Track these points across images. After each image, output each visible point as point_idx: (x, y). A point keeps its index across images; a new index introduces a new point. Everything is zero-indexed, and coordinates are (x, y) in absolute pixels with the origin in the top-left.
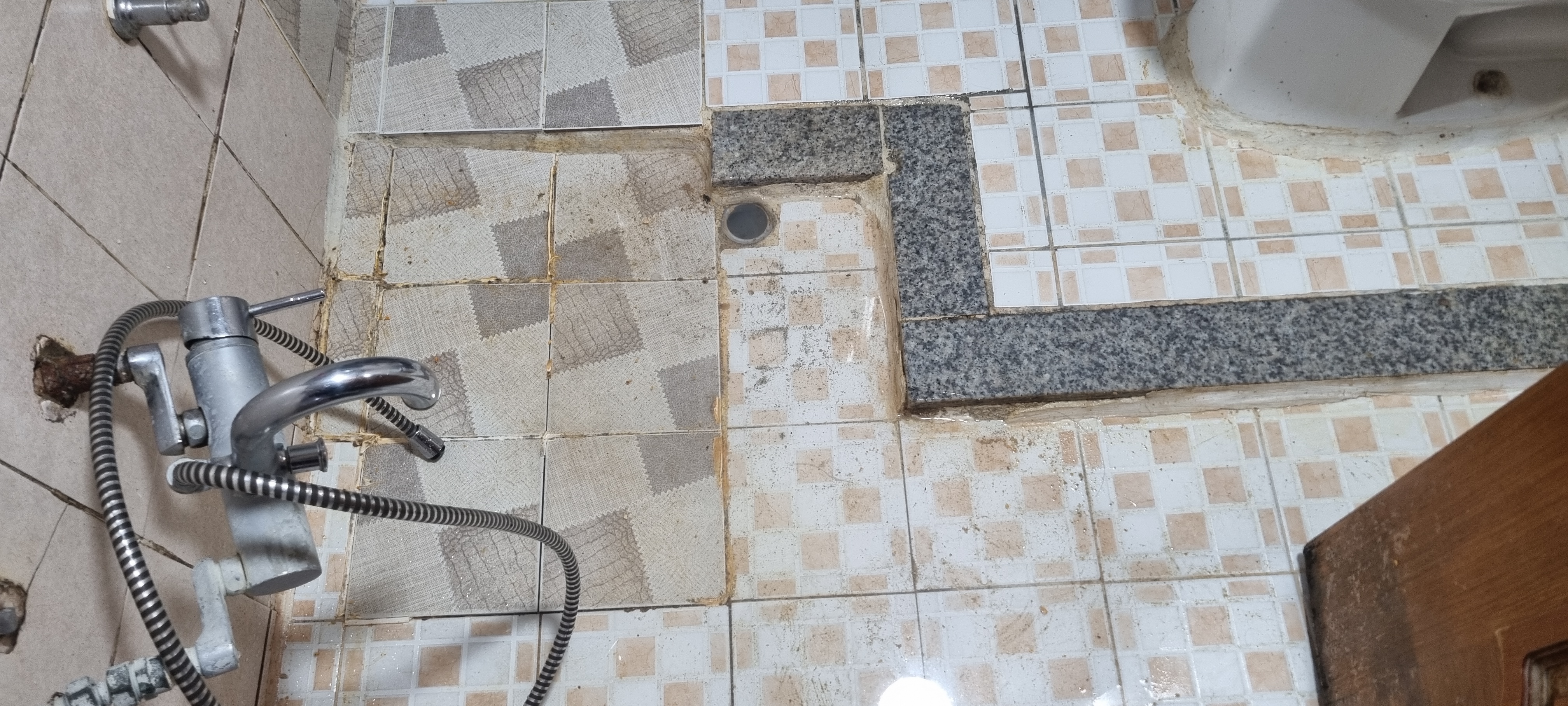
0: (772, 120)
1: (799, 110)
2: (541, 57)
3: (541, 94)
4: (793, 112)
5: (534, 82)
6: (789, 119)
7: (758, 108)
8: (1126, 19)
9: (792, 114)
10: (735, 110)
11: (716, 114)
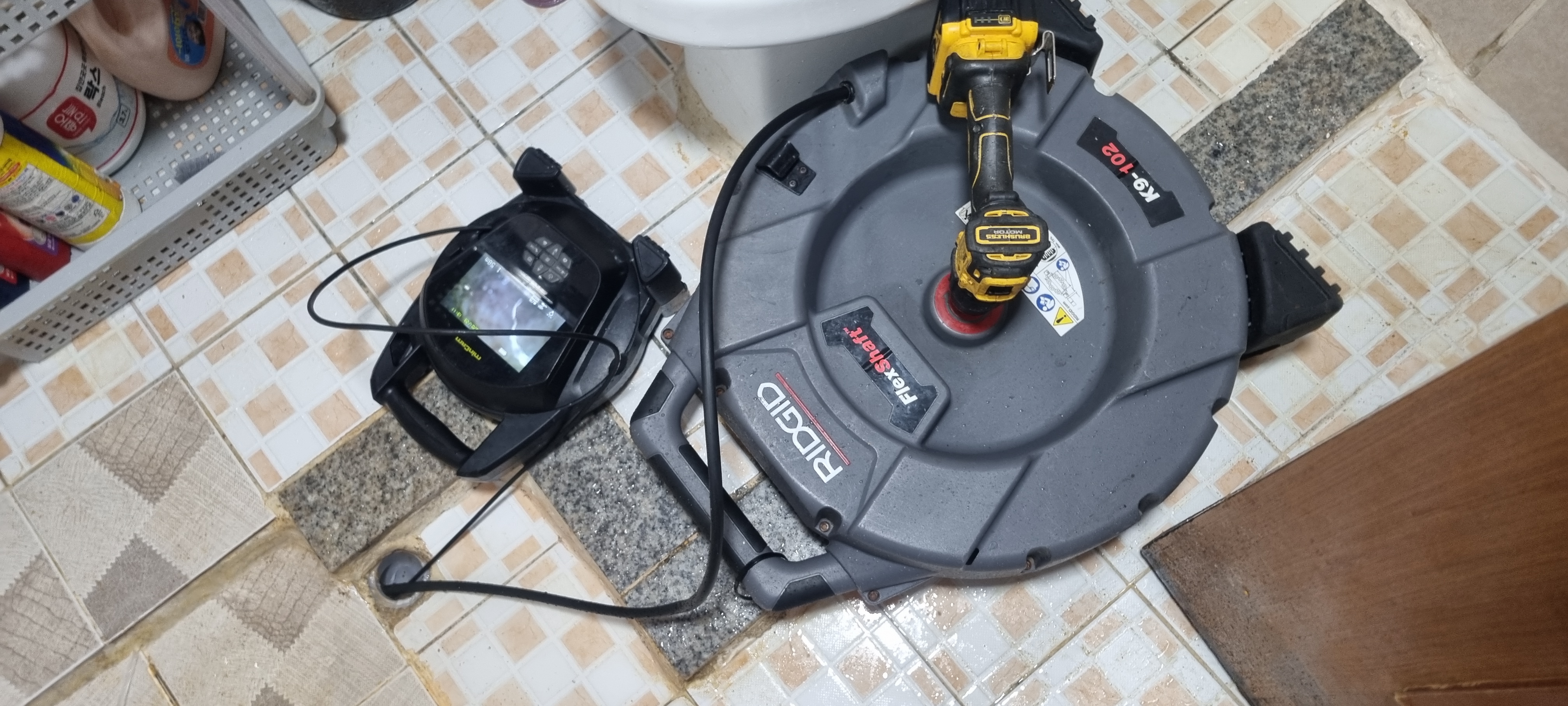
0: (346, 461)
1: (367, 431)
2: (46, 561)
3: (76, 603)
4: (363, 436)
5: (58, 595)
6: (364, 447)
7: (323, 457)
8: (629, 109)
9: (363, 439)
10: (300, 475)
11: (284, 494)
